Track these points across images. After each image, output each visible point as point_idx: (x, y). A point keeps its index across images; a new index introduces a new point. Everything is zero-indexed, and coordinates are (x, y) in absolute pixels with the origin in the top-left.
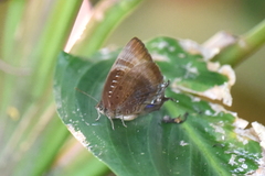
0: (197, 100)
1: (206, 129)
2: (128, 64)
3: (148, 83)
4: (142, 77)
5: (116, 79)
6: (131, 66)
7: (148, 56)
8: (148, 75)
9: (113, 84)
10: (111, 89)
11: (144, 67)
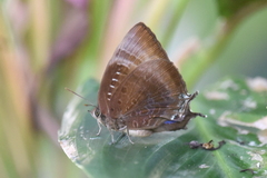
0: (245, 132)
1: (242, 158)
2: (133, 59)
3: (165, 90)
4: (154, 80)
5: (117, 77)
6: (138, 62)
7: (161, 52)
8: (162, 77)
9: (113, 83)
10: (111, 90)
11: (156, 66)
